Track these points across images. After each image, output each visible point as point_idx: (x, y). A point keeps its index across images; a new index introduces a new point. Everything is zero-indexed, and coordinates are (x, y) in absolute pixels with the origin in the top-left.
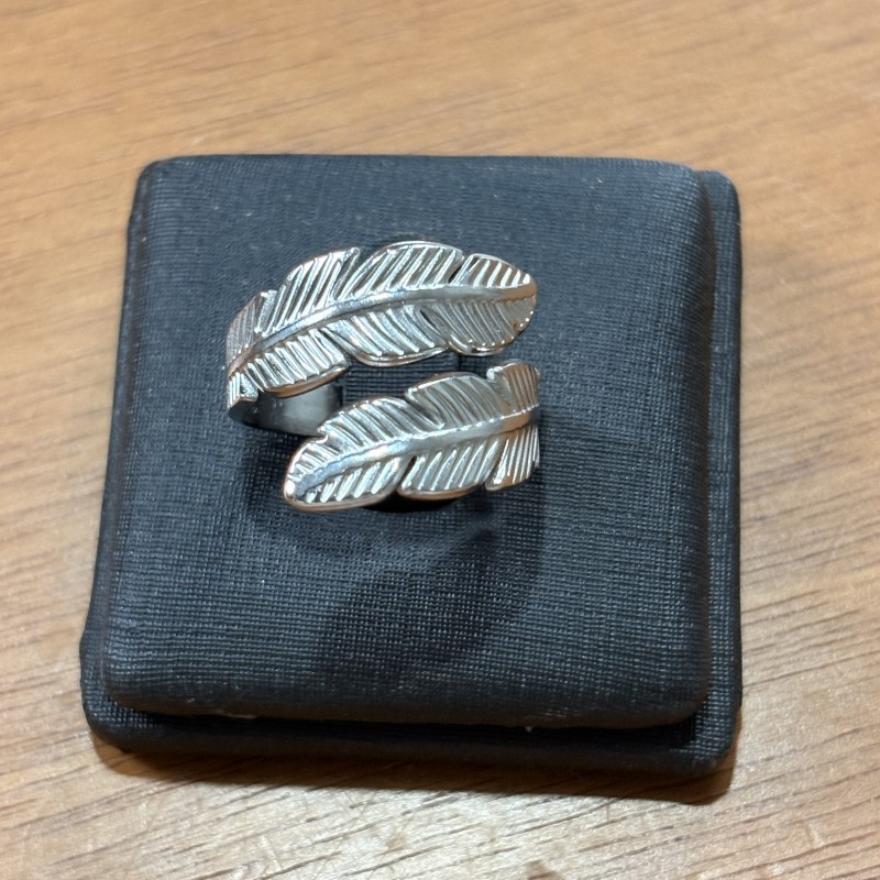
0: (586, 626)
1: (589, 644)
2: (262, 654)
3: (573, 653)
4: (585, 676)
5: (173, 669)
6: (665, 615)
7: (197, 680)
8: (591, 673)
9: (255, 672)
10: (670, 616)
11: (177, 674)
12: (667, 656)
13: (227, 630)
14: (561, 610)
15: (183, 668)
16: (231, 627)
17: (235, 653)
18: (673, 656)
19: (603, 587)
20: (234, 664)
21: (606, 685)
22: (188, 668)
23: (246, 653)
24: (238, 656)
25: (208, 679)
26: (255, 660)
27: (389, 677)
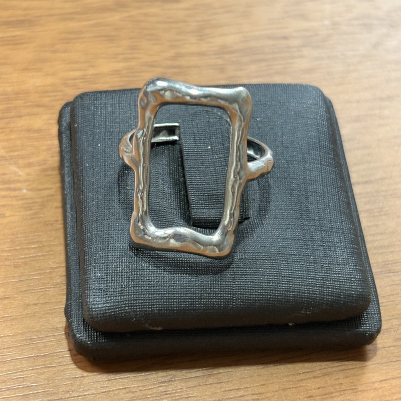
0: (316, 269)
1: (318, 277)
3: (312, 282)
4: (319, 292)
5: (124, 304)
7: (136, 309)
8: (321, 290)
9: (164, 302)
10: (351, 263)
11: (127, 307)
13: (148, 284)
14: (303, 263)
15: (129, 304)
17: (154, 294)
18: (356, 281)
19: (320, 252)
20: (154, 300)
21: (329, 296)
25: (142, 308)
26: (164, 297)
27: (229, 299)
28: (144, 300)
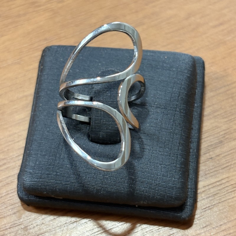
0: (154, 179)
1: (154, 184)
2: (65, 181)
3: (149, 186)
4: (152, 192)
5: (41, 184)
6: (175, 177)
7: (47, 187)
8: (154, 191)
9: (63, 186)
10: (176, 177)
11: (42, 185)
12: (175, 188)
13: (56, 174)
14: (147, 174)
15: (43, 184)
16: (57, 173)
17: (58, 180)
18: (176, 188)
19: (159, 168)
20: (57, 183)
21: (158, 195)
22: (45, 184)
23: (61, 181)
24: (58, 181)
25: (50, 187)
26: (63, 183)
27: (99, 189)
28: (52, 183)
